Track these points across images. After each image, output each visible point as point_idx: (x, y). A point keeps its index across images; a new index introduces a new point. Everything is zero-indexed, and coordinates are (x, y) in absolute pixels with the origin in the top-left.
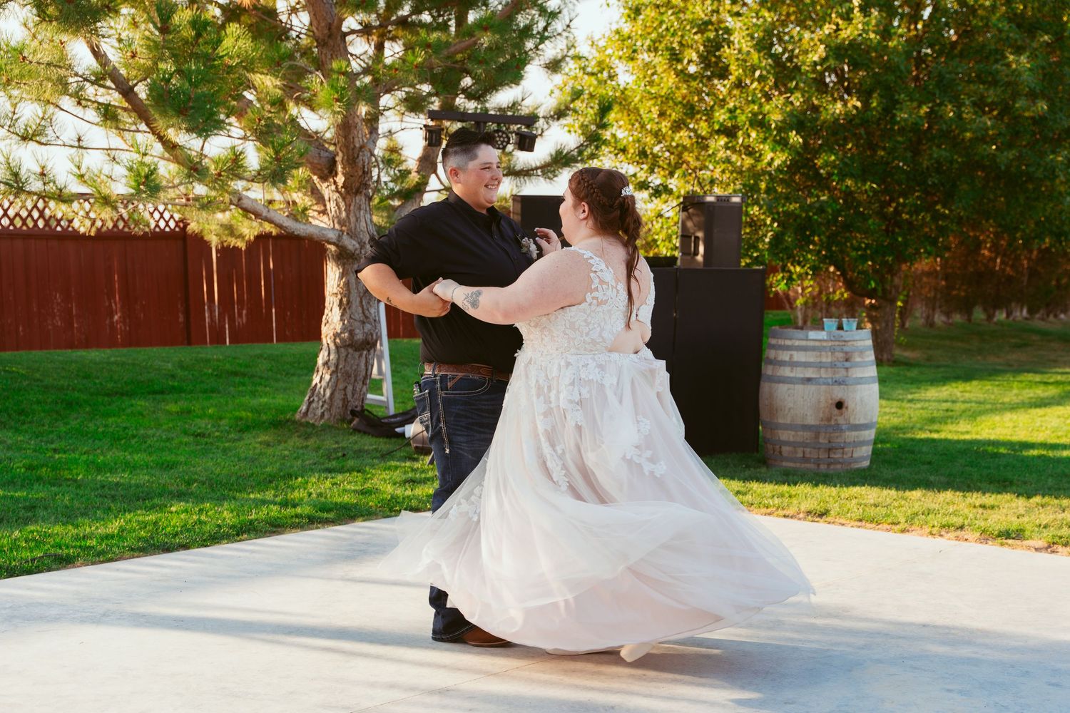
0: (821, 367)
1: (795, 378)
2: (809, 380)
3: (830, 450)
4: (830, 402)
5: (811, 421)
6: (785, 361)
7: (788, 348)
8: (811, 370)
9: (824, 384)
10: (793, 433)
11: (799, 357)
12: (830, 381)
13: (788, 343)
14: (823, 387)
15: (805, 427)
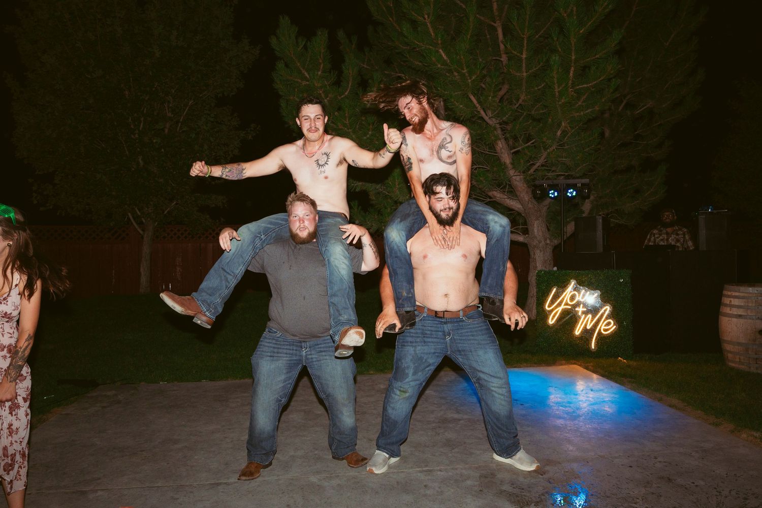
0: (748, 309)
1: (733, 314)
2: (740, 316)
3: (757, 359)
4: (755, 330)
5: (742, 340)
6: (727, 304)
7: (729, 296)
8: (742, 310)
9: (750, 319)
10: (732, 346)
11: (736, 302)
12: (754, 317)
13: (729, 293)
14: (750, 320)
15: (739, 344)
